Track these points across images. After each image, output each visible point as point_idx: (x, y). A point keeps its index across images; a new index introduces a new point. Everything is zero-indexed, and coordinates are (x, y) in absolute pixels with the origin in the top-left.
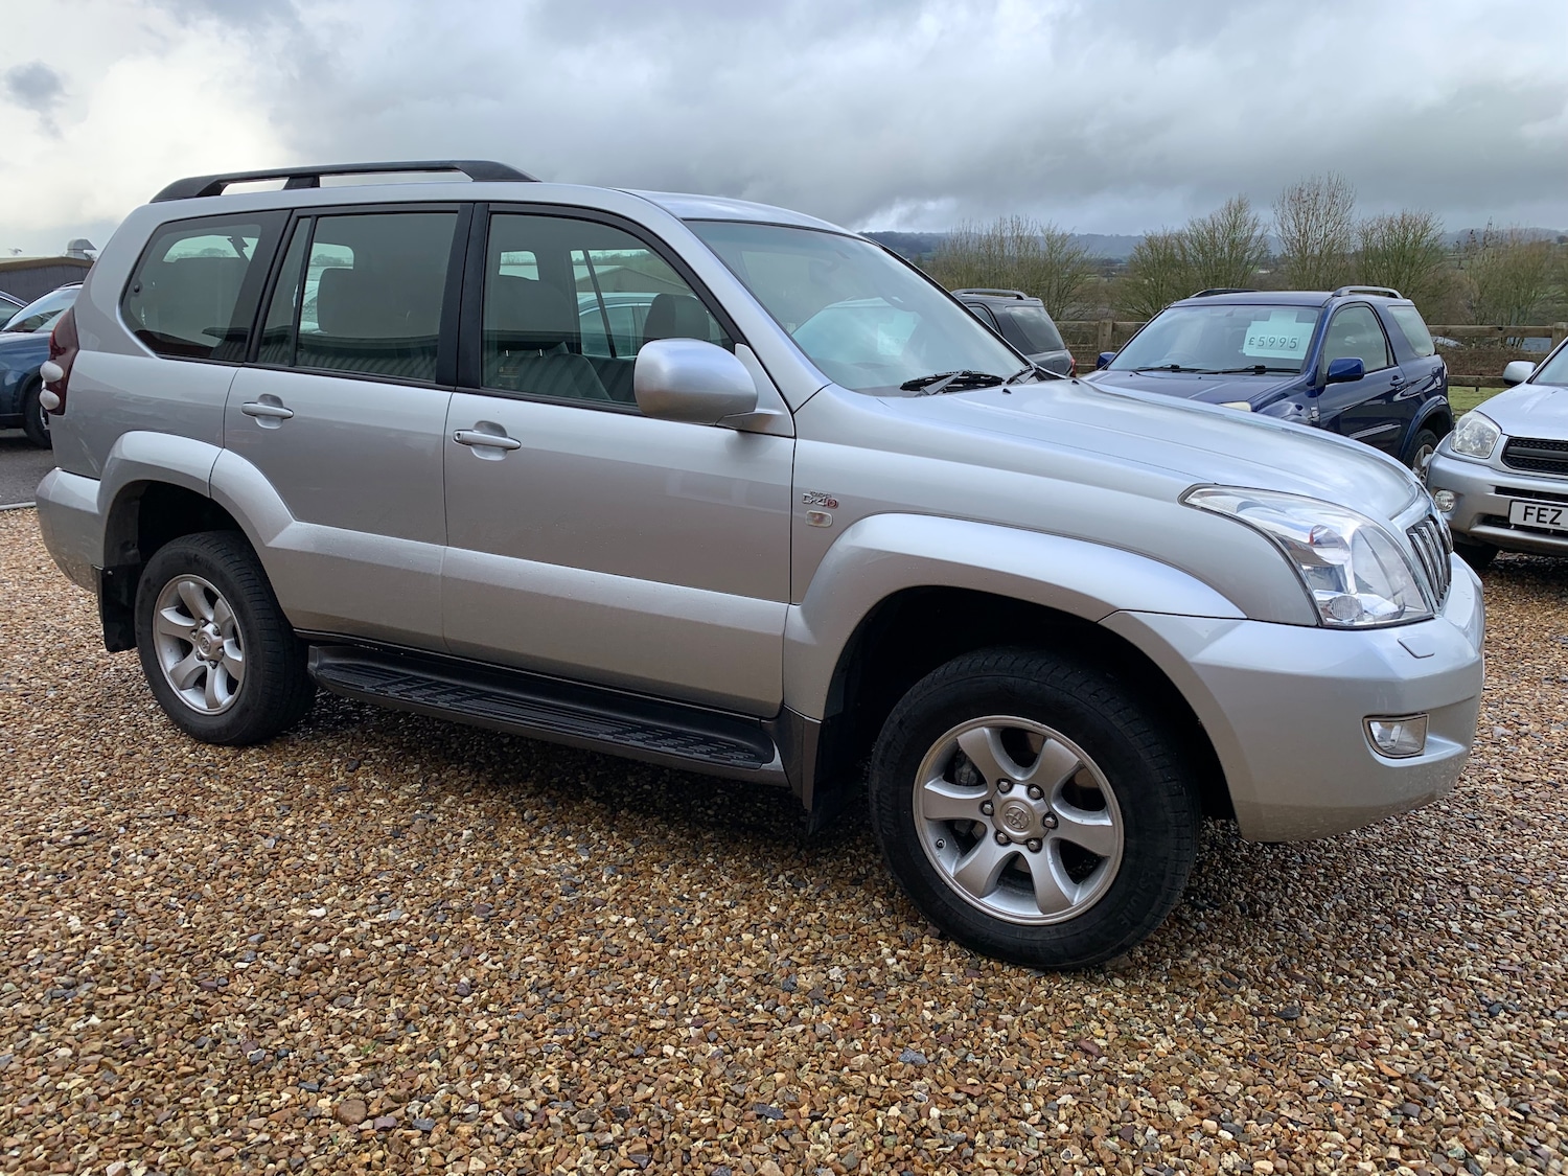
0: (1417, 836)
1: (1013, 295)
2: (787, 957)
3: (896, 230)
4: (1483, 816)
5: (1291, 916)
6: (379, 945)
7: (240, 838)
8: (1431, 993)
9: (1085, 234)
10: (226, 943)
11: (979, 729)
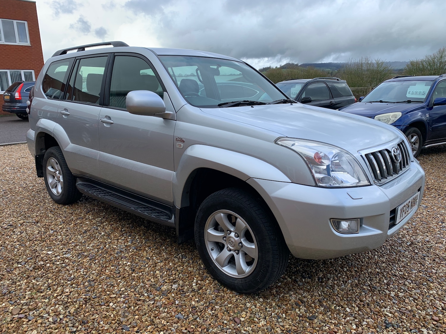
0: (399, 260)
1: (335, 79)
2: (164, 280)
3: (332, 62)
4: (429, 255)
5: (334, 284)
6: (58, 264)
7: (45, 230)
8: (367, 317)
9: (394, 61)
10: (20, 259)
11: (219, 214)
